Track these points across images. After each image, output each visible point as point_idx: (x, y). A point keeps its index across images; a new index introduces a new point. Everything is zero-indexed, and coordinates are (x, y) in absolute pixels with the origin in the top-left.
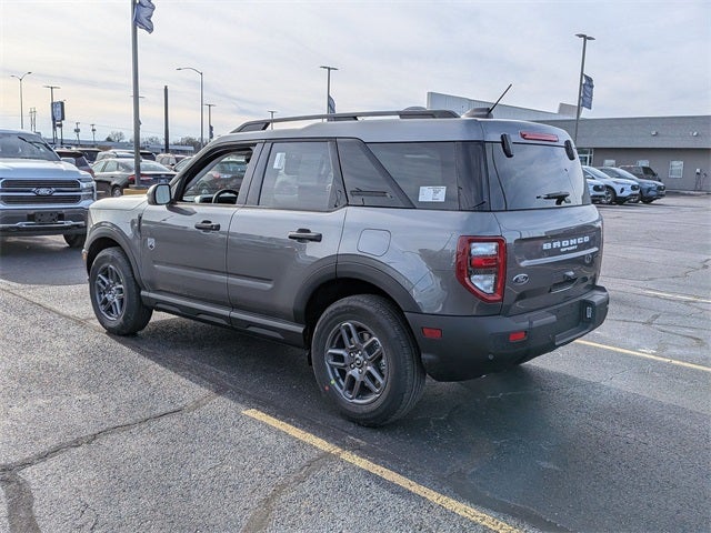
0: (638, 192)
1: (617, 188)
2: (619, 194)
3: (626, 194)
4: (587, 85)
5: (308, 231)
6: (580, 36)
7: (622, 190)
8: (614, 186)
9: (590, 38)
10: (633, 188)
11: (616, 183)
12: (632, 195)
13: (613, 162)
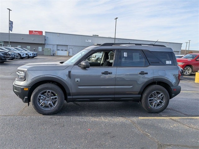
0: (27, 55)
1: (22, 54)
2: (22, 56)
3: (24, 56)
4: (11, 23)
5: (143, 72)
6: (8, 9)
7: (23, 55)
8: (20, 53)
9: (11, 10)
10: (26, 54)
11: (21, 53)
12: (26, 56)
13: (20, 46)
